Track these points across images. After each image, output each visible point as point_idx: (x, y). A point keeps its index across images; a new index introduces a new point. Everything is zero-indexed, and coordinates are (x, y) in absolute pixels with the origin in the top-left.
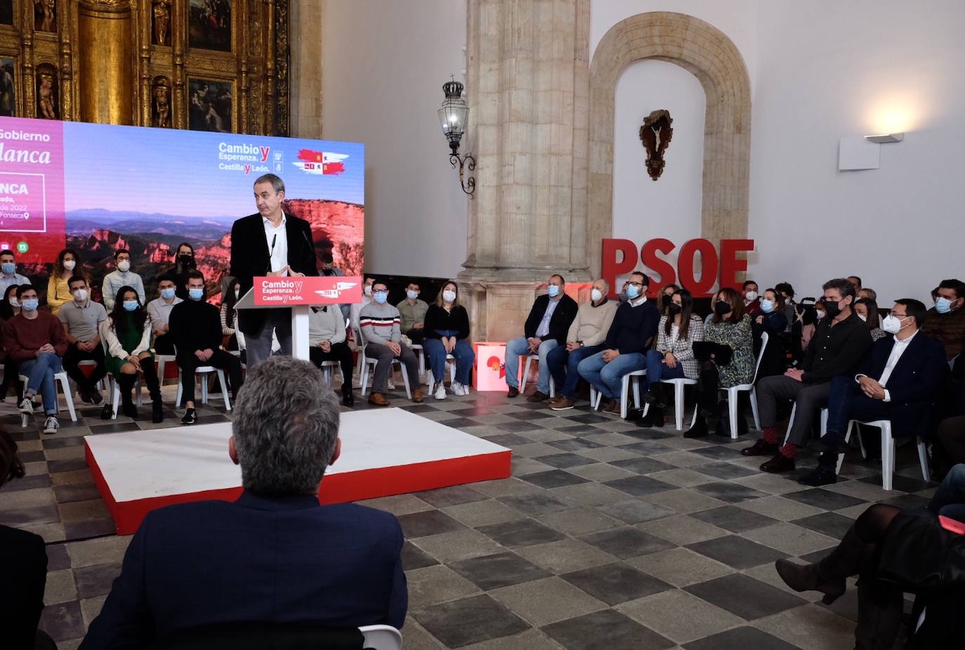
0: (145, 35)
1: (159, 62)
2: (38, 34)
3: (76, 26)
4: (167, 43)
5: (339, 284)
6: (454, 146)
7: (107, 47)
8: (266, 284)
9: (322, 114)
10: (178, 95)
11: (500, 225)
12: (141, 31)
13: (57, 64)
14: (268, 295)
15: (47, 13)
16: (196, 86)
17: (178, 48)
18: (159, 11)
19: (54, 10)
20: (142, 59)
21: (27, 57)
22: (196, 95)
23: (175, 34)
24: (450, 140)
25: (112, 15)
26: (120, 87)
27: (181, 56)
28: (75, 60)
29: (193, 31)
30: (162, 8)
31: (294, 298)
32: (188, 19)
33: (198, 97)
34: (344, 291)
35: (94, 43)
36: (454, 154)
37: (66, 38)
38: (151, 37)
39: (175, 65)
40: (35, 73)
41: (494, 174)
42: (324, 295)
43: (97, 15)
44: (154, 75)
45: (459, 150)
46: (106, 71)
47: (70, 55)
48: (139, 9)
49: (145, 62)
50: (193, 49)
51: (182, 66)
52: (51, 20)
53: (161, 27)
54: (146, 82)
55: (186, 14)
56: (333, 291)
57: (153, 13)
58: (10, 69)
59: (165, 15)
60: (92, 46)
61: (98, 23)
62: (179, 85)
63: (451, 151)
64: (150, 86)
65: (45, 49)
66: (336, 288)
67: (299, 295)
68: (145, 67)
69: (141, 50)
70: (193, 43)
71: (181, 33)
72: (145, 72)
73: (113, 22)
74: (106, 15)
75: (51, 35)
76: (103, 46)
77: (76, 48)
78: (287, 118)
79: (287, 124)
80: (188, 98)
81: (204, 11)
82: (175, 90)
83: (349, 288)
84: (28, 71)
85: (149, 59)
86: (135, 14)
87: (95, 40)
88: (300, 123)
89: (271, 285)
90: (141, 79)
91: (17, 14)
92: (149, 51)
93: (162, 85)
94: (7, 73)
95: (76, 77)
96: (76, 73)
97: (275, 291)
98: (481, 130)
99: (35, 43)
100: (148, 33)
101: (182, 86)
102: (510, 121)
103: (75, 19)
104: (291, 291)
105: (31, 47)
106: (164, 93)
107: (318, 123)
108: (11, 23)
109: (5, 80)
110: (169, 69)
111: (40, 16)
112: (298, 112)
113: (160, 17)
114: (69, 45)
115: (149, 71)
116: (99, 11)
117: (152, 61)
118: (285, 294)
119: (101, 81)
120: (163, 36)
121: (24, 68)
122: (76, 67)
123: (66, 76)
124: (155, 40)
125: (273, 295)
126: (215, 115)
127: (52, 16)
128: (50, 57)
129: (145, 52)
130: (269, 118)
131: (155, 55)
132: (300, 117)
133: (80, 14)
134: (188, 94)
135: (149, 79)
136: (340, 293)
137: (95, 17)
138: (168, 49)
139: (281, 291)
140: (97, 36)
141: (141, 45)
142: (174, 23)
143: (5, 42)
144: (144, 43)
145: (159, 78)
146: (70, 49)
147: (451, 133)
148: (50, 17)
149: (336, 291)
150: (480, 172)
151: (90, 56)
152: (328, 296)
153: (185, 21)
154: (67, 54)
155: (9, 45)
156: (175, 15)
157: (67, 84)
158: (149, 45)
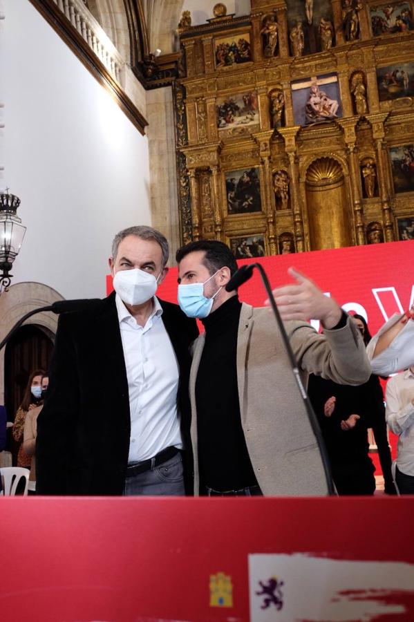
0: (356, 192)
1: (370, 211)
2: (278, 213)
3: (304, 201)
4: (376, 194)
7: (331, 211)
10: (389, 234)
12: (353, 191)
13: (293, 231)
15: (283, 196)
16: (404, 224)
17: (384, 195)
18: (367, 172)
19: (288, 193)
20: (355, 212)
21: (271, 231)
22: (405, 231)
23: (381, 187)
25: (332, 186)
26: (342, 239)
27: (388, 202)
28: (306, 226)
29: (397, 180)
30: (369, 168)
32: (391, 171)
33: (407, 232)
35: (321, 210)
37: (297, 210)
38: (361, 193)
39: (384, 210)
40: (278, 242)
43: (321, 189)
44: (367, 223)
46: (331, 230)
47: (301, 222)
48: (350, 175)
49: (358, 213)
50: (398, 195)
51: (389, 210)
52: (286, 201)
53: (370, 182)
54: (360, 229)
55: (389, 167)
57: (362, 174)
58: (261, 243)
59: (372, 173)
60: (319, 212)
61: (323, 195)
62: (388, 226)
64: (364, 232)
65: (285, 223)
68: (359, 218)
69: (355, 205)
70: (398, 189)
71: (385, 184)
72: (359, 221)
73: (333, 191)
74: (328, 187)
75: (287, 211)
76: (327, 211)
77: (305, 217)
80: (398, 236)
81: (405, 161)
82: (386, 231)
84: (272, 241)
85: (361, 211)
86: (347, 179)
87: (321, 208)
90: (357, 228)
91: (264, 203)
92: (361, 204)
93: (375, 230)
94: (260, 246)
95: (307, 238)
96: (307, 235)
99: (277, 219)
100: (358, 190)
101: (391, 226)
103: (304, 195)
105: (274, 223)
106: (376, 235)
108: (260, 210)
109: (259, 251)
110: (379, 215)
111: (278, 199)
113: (368, 176)
114: (300, 215)
115: (362, 220)
116: (322, 186)
117: (364, 212)
119: (329, 238)
120: (371, 190)
121: (270, 239)
122: (306, 230)
123: (299, 239)
124: (365, 195)
127: (287, 197)
128: (287, 227)
129: (357, 206)
131: (367, 206)
133: (307, 191)
134: (398, 232)
135: (363, 227)
137: (320, 191)
138: (377, 199)
140: (322, 205)
141: (354, 201)
142: (380, 178)
143: (257, 224)
144: (355, 199)
145: (372, 224)
146: (301, 218)
148: (285, 198)
151: (318, 221)
153: (390, 173)
154: (298, 222)
155: (260, 226)
156: (380, 171)
157: (300, 244)
158: (360, 200)
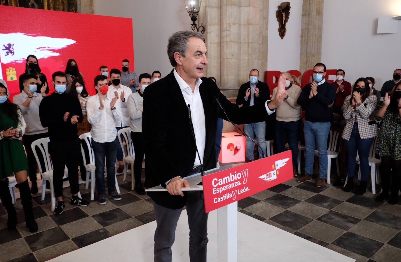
5: (276, 162)
6: (194, 19)
8: (215, 183)
9: (94, 4)
11: (221, 65)
14: (219, 195)
24: (192, 16)
31: (242, 191)
34: (281, 170)
36: (194, 24)
41: (216, 36)
42: (266, 180)
45: (196, 22)
56: (272, 172)
63: (192, 22)
66: (275, 169)
67: (246, 186)
78: (75, 5)
79: (75, 9)
83: (283, 165)
88: (82, 9)
89: (221, 182)
97: (224, 188)
98: (208, 10)
102: (227, 5)
104: (239, 183)
107: (92, 9)
112: (80, 3)
118: (234, 189)
125: (224, 193)
126: (34, 3)
130: (66, 6)
132: (81, 6)
136: (278, 172)
139: (230, 186)
147: (193, 11)
149: (275, 171)
150: (208, 35)
152: (269, 179)
